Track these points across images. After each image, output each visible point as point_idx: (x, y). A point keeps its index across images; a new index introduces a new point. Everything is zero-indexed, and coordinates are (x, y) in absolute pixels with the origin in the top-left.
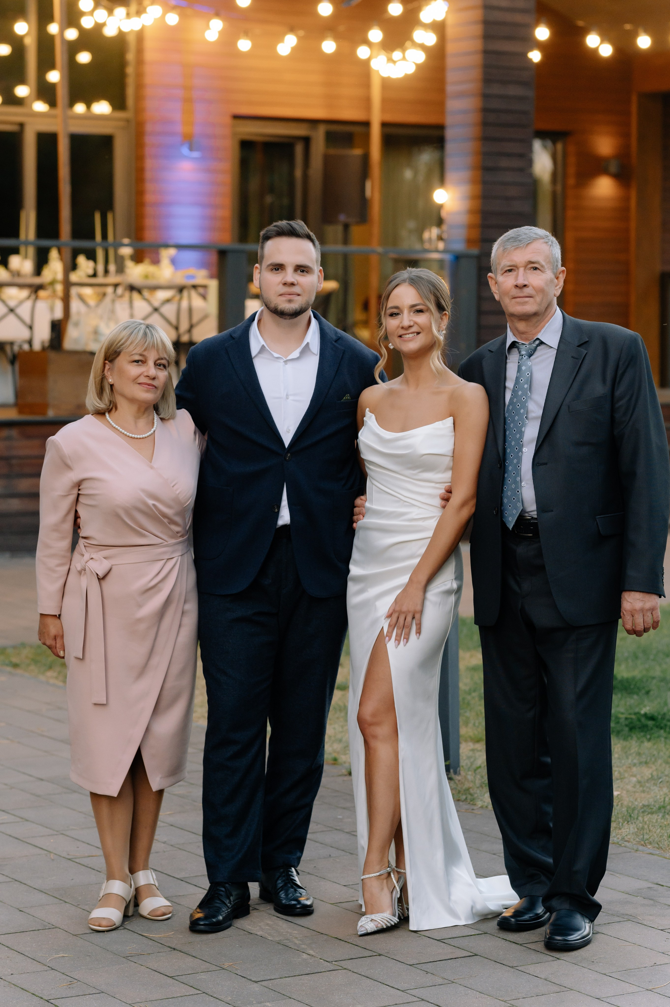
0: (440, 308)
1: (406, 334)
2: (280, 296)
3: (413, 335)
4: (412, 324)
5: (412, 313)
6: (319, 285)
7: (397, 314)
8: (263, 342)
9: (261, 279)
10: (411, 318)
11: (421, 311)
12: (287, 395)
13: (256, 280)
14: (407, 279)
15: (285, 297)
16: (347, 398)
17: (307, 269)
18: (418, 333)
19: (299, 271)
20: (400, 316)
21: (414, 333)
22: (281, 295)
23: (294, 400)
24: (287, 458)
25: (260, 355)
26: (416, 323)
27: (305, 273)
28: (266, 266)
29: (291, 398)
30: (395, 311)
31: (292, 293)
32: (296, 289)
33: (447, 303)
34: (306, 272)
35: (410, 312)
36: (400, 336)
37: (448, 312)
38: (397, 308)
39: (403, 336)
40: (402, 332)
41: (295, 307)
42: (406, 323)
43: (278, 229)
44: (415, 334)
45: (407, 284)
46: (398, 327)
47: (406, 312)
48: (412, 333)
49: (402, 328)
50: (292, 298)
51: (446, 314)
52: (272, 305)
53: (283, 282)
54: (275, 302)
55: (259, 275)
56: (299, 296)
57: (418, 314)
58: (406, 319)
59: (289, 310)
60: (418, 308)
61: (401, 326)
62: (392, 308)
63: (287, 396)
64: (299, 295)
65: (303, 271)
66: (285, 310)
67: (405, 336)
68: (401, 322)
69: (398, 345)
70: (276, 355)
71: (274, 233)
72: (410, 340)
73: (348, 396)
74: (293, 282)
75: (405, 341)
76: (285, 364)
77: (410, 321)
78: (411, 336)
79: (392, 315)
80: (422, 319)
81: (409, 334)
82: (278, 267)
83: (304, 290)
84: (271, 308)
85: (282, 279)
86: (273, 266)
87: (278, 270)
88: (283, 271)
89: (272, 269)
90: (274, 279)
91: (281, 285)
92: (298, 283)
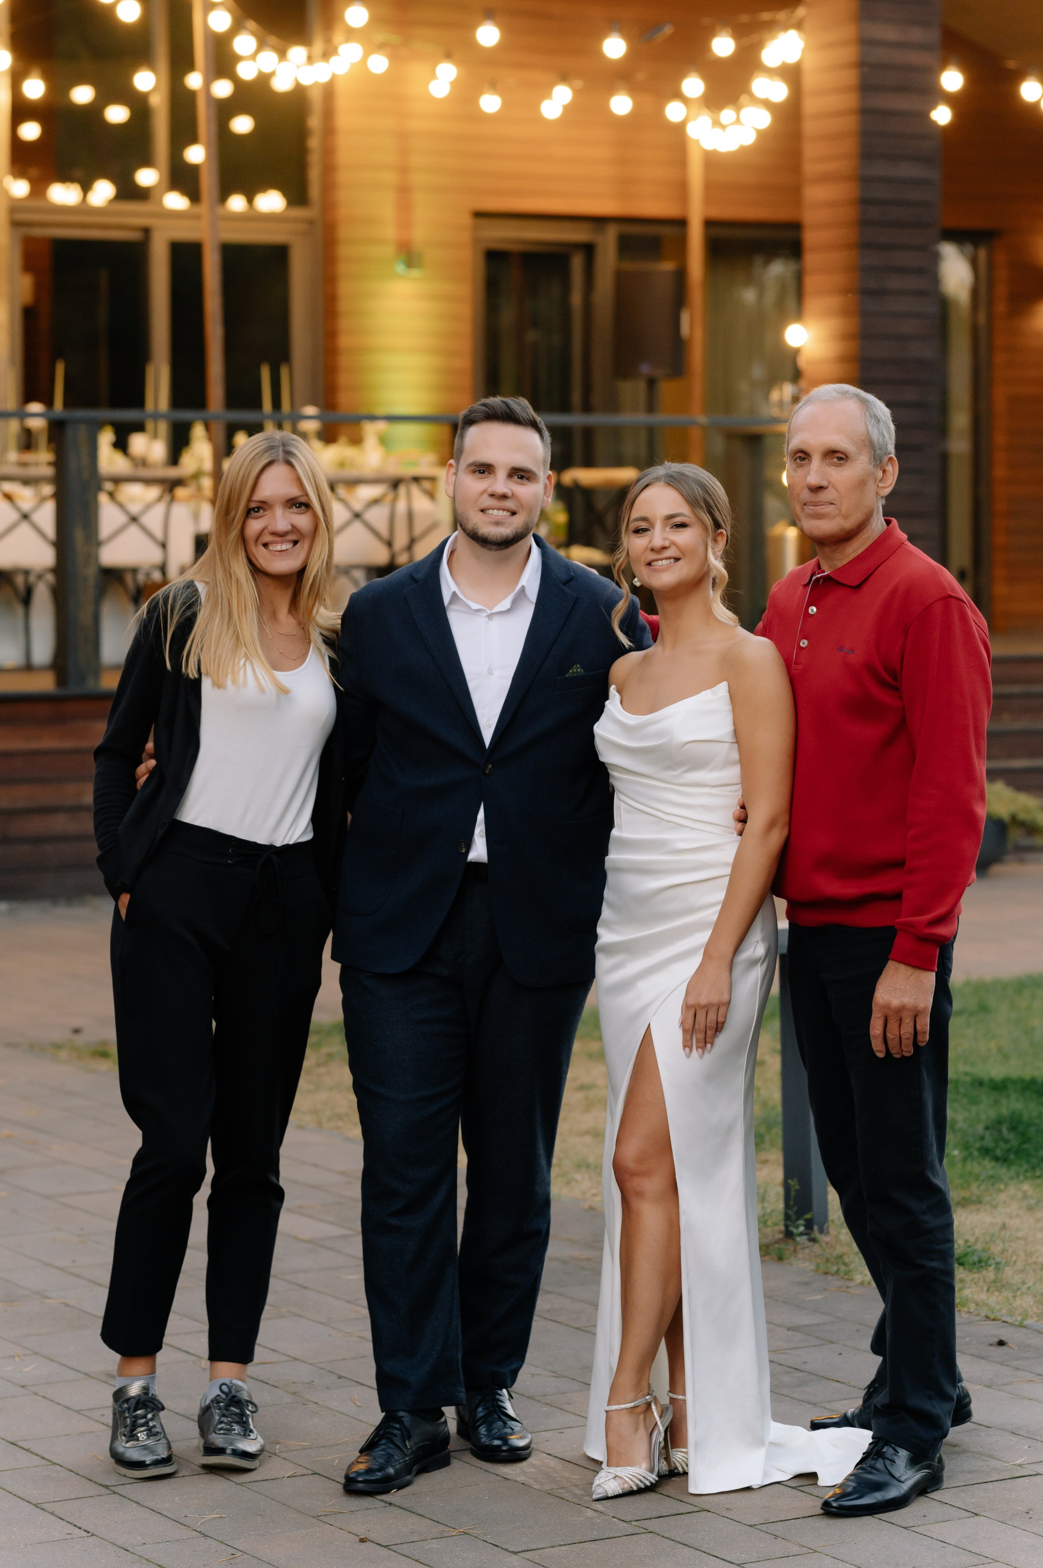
0: (715, 522)
1: (657, 560)
2: (482, 513)
3: (668, 561)
4: (666, 544)
5: (668, 529)
7: (645, 530)
8: (453, 588)
9: (456, 484)
10: (666, 536)
11: (682, 525)
12: (490, 669)
14: (662, 477)
15: (490, 515)
16: (575, 671)
17: (528, 474)
18: (677, 559)
19: (516, 477)
20: (649, 533)
21: (670, 558)
22: (483, 510)
23: (500, 677)
24: (487, 771)
25: (452, 607)
26: (673, 543)
27: (525, 480)
28: (465, 466)
29: (496, 673)
30: (642, 524)
32: (509, 504)
33: (725, 516)
34: (527, 479)
35: (664, 526)
36: (649, 564)
37: (726, 531)
38: (645, 519)
39: (653, 563)
40: (651, 557)
41: (505, 531)
42: (658, 543)
43: (488, 410)
44: (672, 561)
45: (662, 483)
46: (646, 549)
47: (658, 526)
48: (666, 559)
49: (652, 550)
51: (721, 533)
52: (469, 527)
53: (489, 491)
54: (473, 523)
55: (454, 477)
56: (514, 515)
57: (678, 530)
58: (659, 536)
59: (495, 536)
60: (678, 520)
61: (650, 547)
62: (637, 520)
63: (490, 671)
64: (513, 513)
65: (522, 477)
66: (489, 537)
67: (656, 563)
68: (651, 542)
69: (646, 577)
70: (475, 606)
71: (481, 416)
72: (665, 570)
73: (577, 668)
74: (505, 493)
75: (657, 571)
76: (489, 620)
77: (664, 539)
78: (665, 563)
79: (637, 531)
81: (661, 560)
82: (484, 469)
83: (522, 506)
84: (468, 531)
85: (489, 487)
86: (476, 466)
87: (484, 472)
88: (491, 476)
89: (474, 472)
90: (475, 485)
91: (485, 496)
92: (513, 495)
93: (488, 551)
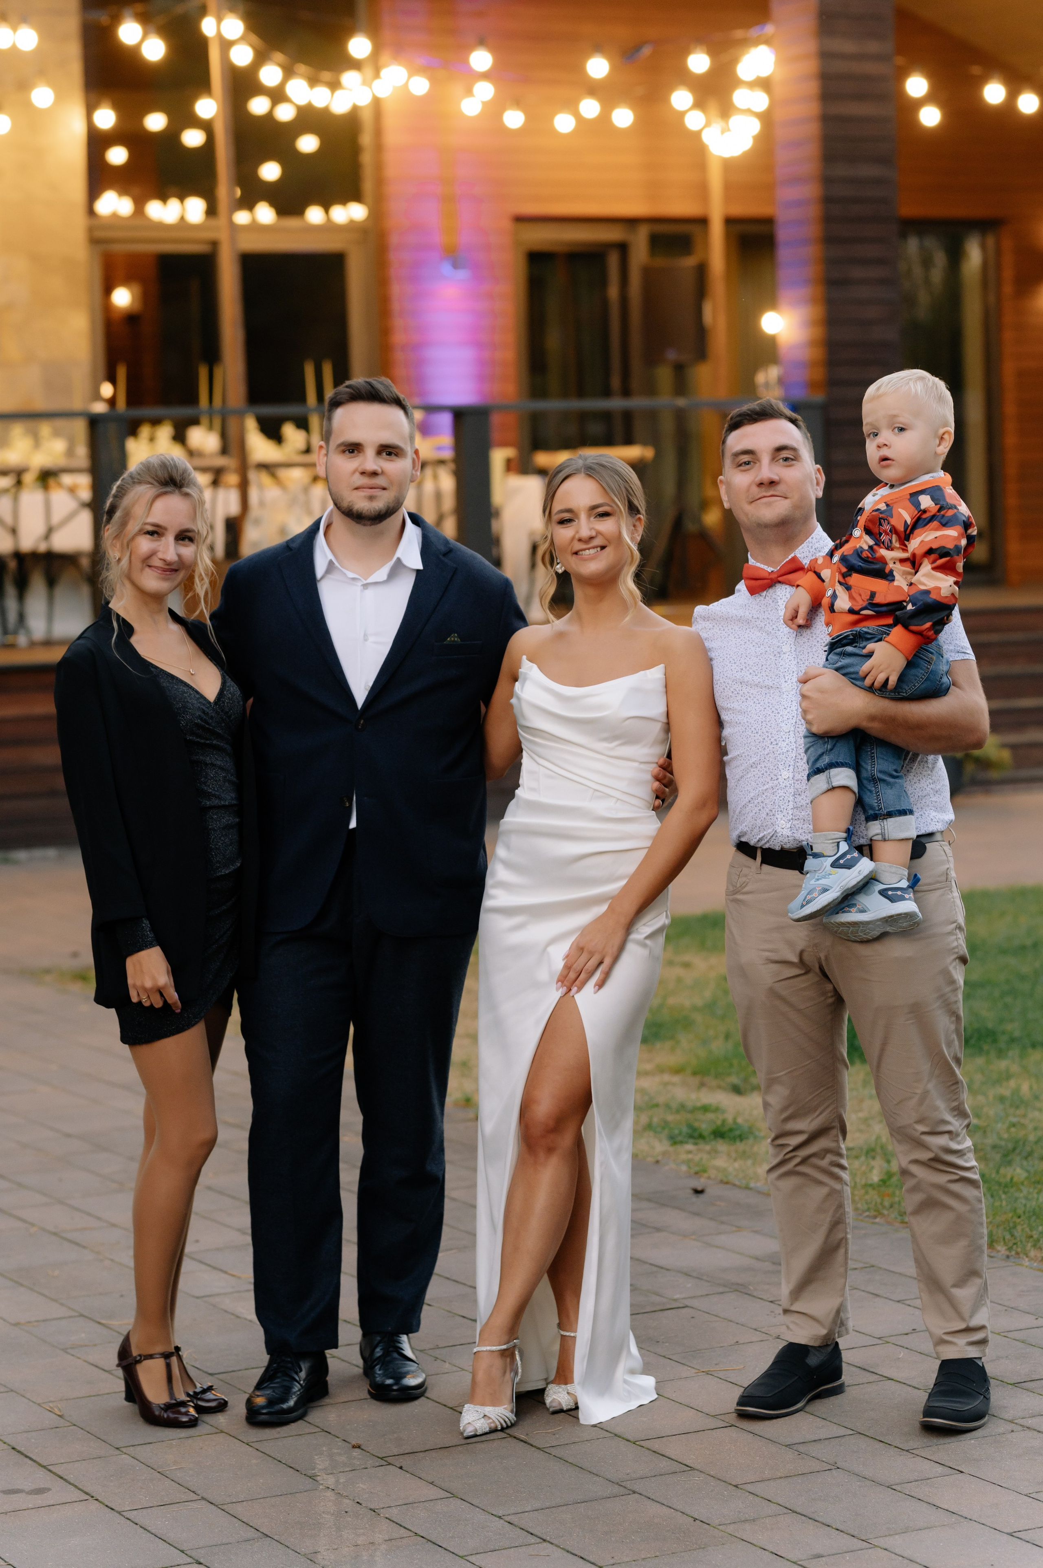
0: (633, 509)
1: (585, 550)
2: (355, 491)
3: (595, 550)
4: (594, 534)
5: (592, 519)
6: (414, 472)
7: (570, 521)
8: (330, 556)
9: (328, 465)
10: (591, 526)
11: (606, 515)
12: (365, 635)
13: (320, 465)
14: (581, 469)
15: (363, 491)
16: (453, 639)
17: (396, 450)
18: (603, 548)
19: (384, 454)
20: (574, 523)
21: (597, 547)
22: (356, 489)
23: (375, 643)
24: (360, 727)
25: (329, 576)
26: (599, 533)
27: (393, 457)
28: (335, 446)
29: (371, 639)
30: (567, 516)
31: (373, 486)
32: (380, 481)
33: (640, 503)
34: (395, 455)
35: (589, 516)
36: (576, 553)
37: (643, 515)
38: (569, 511)
39: (581, 553)
40: (578, 546)
41: (378, 506)
42: (585, 533)
43: (352, 391)
44: (599, 549)
45: (583, 475)
46: (573, 539)
47: (583, 517)
48: (594, 548)
49: (580, 540)
50: (375, 494)
51: (640, 519)
52: (345, 504)
53: (360, 470)
54: (349, 500)
55: (325, 458)
56: (385, 491)
57: (601, 519)
58: (585, 526)
59: (369, 511)
60: (600, 510)
61: (577, 537)
62: (562, 511)
63: (366, 638)
64: (384, 489)
65: (390, 454)
66: (364, 512)
67: (584, 552)
68: (577, 532)
69: (574, 566)
70: (351, 575)
71: (346, 397)
72: (592, 558)
73: (454, 637)
74: (376, 470)
75: (585, 560)
76: (364, 589)
77: (591, 529)
78: (592, 551)
79: (562, 522)
80: (607, 526)
81: (589, 549)
82: (353, 448)
83: (391, 483)
84: (343, 509)
85: (360, 465)
86: (345, 446)
87: (353, 452)
88: (361, 454)
89: (344, 452)
90: (346, 465)
91: (357, 475)
92: (383, 473)
93: (363, 526)
